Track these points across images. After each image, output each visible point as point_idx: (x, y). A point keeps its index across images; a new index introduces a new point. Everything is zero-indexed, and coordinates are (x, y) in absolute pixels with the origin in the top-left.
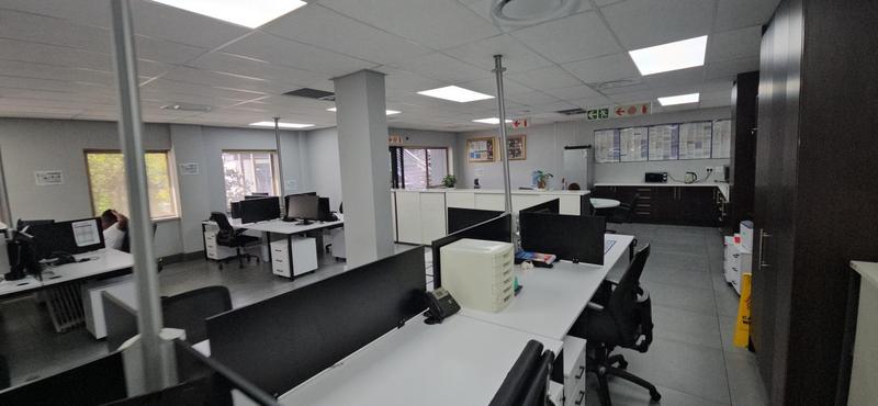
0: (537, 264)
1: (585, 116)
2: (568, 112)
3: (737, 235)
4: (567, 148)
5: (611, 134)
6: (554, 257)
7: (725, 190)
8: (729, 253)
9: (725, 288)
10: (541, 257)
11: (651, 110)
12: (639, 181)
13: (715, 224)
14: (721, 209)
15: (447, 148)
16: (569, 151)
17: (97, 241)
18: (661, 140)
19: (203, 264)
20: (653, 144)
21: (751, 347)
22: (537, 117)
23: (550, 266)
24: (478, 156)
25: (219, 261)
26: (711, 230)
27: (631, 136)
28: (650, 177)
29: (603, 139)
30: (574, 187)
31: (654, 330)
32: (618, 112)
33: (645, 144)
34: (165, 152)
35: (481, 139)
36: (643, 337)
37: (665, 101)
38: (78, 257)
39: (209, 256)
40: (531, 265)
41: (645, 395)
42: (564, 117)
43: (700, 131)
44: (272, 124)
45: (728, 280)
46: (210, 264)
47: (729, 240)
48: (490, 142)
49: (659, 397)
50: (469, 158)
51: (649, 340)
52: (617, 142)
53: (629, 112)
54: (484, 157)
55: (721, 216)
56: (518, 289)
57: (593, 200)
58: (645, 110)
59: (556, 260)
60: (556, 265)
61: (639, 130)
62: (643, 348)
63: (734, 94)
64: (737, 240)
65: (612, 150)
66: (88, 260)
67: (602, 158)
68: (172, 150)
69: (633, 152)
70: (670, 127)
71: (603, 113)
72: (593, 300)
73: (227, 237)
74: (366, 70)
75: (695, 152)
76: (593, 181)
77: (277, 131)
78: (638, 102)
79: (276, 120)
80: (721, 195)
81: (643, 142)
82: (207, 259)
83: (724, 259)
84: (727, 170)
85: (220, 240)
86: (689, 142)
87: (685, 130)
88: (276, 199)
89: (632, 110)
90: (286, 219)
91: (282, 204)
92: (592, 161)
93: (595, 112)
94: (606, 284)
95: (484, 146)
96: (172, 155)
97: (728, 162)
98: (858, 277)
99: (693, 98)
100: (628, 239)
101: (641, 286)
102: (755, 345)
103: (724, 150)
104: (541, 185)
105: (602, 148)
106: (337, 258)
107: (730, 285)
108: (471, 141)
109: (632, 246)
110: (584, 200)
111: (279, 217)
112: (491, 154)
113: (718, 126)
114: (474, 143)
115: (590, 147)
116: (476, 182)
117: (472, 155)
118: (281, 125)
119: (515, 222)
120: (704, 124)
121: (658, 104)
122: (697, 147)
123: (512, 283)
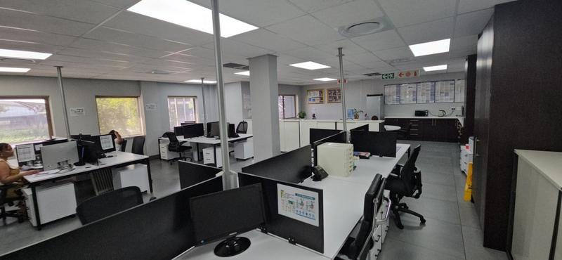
0: (361, 157)
1: (380, 76)
2: (370, 75)
3: (467, 145)
4: (368, 96)
5: (394, 88)
6: (369, 154)
7: (461, 120)
8: (463, 154)
9: (460, 174)
10: (363, 154)
11: (419, 74)
12: (411, 115)
13: (455, 141)
14: (459, 131)
15: (295, 95)
16: (369, 97)
17: (112, 147)
18: (425, 91)
19: (158, 162)
20: (420, 93)
21: (472, 201)
22: (351, 77)
23: (368, 158)
24: (314, 100)
25: (168, 161)
26: (454, 144)
27: (407, 89)
28: (418, 113)
29: (390, 91)
30: (375, 118)
31: (422, 187)
32: (400, 75)
33: (415, 93)
34: (137, 97)
35: (317, 90)
36: (417, 191)
37: (427, 69)
38: (107, 154)
39: (162, 158)
40: (358, 157)
41: (418, 220)
42: (367, 77)
43: (448, 86)
44: (200, 81)
45: (462, 170)
46: (162, 162)
47: (463, 147)
48: (321, 92)
49: (425, 221)
50: (308, 101)
51: (420, 192)
52: (398, 92)
53: (407, 75)
54: (318, 100)
55: (459, 135)
56: (355, 167)
57: (385, 126)
58: (415, 74)
59: (371, 155)
60: (371, 157)
61: (411, 85)
62: (417, 197)
63: (466, 65)
64: (467, 147)
65: (395, 97)
66: (112, 156)
67: (389, 101)
68: (142, 96)
69: (408, 98)
70: (430, 84)
71: (391, 76)
72: (392, 172)
73: (174, 146)
74: (269, 55)
75: (445, 99)
76: (384, 115)
77: (203, 86)
78: (412, 69)
79: (202, 79)
80: (460, 123)
81: (414, 92)
82: (161, 159)
83: (460, 158)
84: (463, 108)
85: (170, 148)
86: (441, 93)
87: (438, 86)
88: (201, 125)
89: (408, 74)
90: (209, 136)
91: (205, 128)
92: (384, 103)
93: (386, 75)
94: (398, 167)
95: (317, 94)
96: (141, 99)
97: (463, 104)
98: (517, 156)
99: (444, 67)
100: (407, 146)
101: (416, 166)
102: (475, 200)
103: (461, 97)
104: (356, 117)
105: (389, 96)
106: (237, 159)
107: (463, 172)
108: (309, 91)
109: (409, 149)
110: (381, 126)
111: (203, 135)
112: (322, 99)
113: (458, 83)
114: (312, 92)
115: (382, 95)
116: (314, 116)
117: (310, 99)
118: (205, 82)
119: (349, 135)
120: (450, 82)
121: (424, 70)
122: (446, 96)
123: (352, 164)
